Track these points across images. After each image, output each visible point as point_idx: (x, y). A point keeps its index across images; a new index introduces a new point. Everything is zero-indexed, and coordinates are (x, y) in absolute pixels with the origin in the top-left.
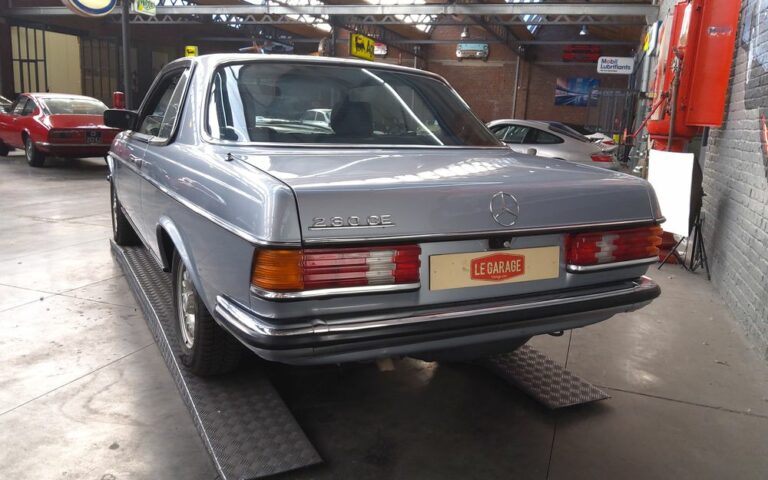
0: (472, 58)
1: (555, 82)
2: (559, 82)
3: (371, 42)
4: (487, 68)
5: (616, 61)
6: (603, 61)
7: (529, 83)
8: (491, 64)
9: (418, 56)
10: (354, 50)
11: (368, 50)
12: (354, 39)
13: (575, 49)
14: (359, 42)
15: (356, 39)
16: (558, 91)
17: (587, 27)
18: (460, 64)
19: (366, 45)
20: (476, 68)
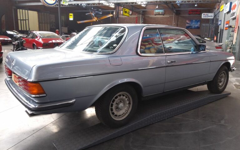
0: (159, 14)
1: (186, 21)
2: (187, 21)
3: (129, 11)
4: (164, 17)
5: (208, 14)
6: (204, 15)
7: (178, 22)
8: (165, 16)
9: (141, 14)
10: (124, 13)
11: (128, 13)
12: (124, 10)
13: (193, 11)
14: (126, 11)
15: (125, 9)
16: (187, 24)
17: (197, 4)
18: (155, 16)
19: (127, 12)
20: (161, 18)
